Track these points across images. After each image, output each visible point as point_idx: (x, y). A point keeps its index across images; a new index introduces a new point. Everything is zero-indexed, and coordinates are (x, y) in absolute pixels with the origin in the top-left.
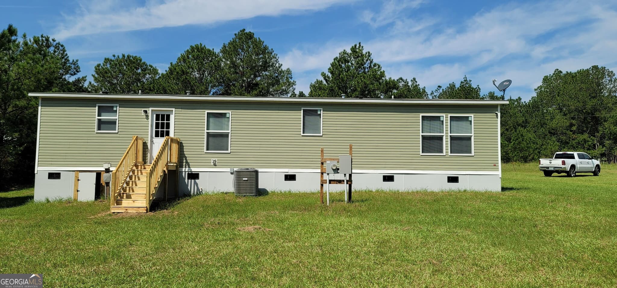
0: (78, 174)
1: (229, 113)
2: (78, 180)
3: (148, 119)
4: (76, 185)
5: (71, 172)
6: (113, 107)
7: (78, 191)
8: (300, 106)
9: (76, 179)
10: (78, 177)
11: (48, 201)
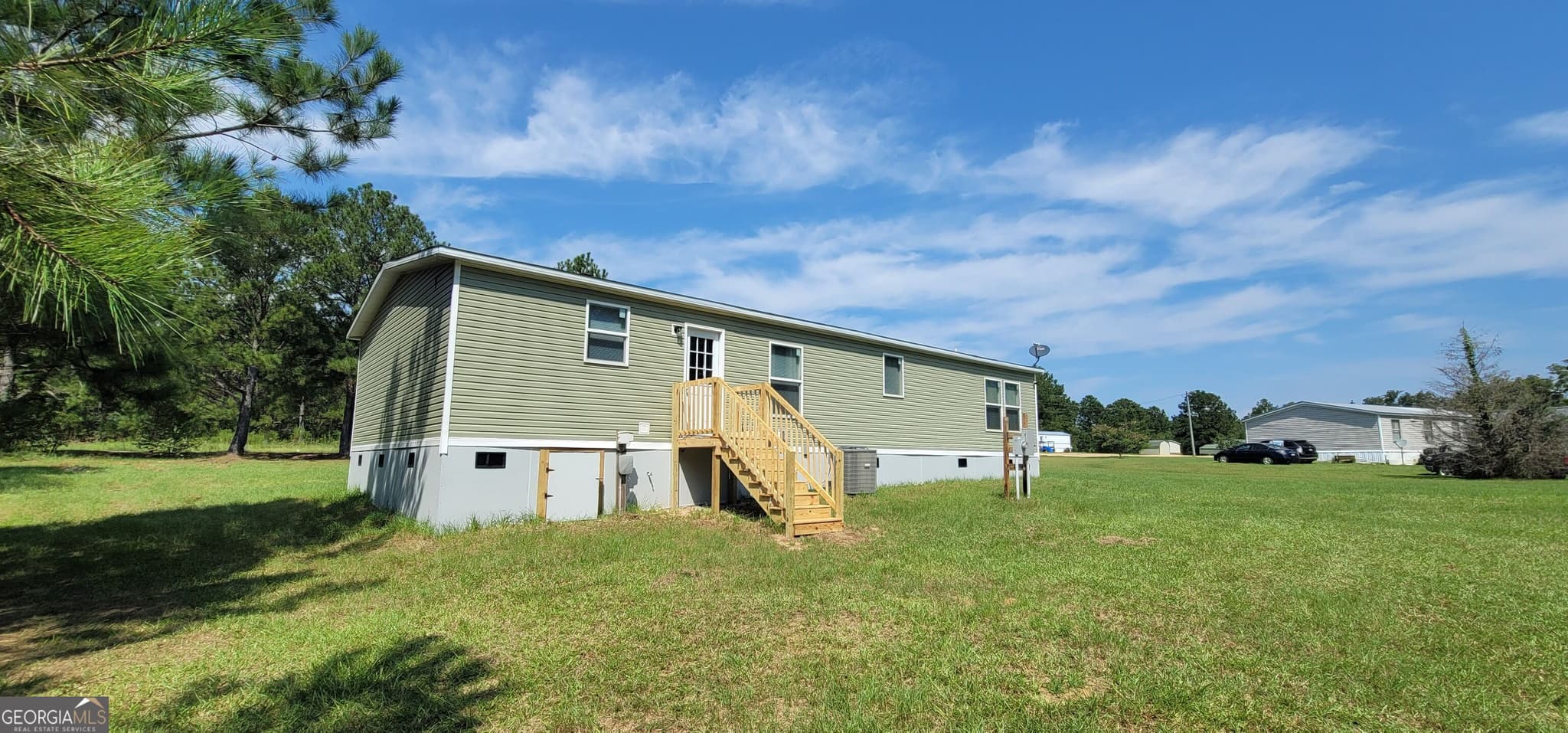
0: (547, 458)
1: (801, 348)
2: (548, 470)
3: (681, 344)
4: (543, 483)
5: (531, 451)
6: (617, 311)
7: (546, 496)
8: (881, 350)
9: (543, 467)
10: (548, 464)
11: (476, 526)
